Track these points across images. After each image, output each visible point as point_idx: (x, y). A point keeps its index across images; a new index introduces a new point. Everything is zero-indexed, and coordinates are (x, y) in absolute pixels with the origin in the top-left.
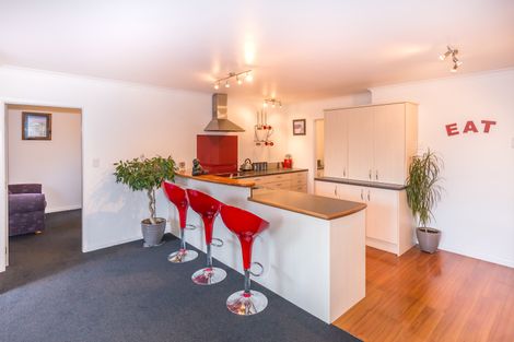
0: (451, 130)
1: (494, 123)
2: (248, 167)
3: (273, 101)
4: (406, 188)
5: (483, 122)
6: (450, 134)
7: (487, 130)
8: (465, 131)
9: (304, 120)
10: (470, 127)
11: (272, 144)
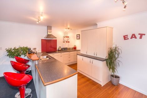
0: (125, 38)
1: (144, 35)
2: (60, 49)
3: (69, 28)
4: (106, 60)
5: (139, 34)
6: (125, 39)
7: (141, 38)
8: (132, 38)
9: (79, 35)
10: (134, 36)
11: (69, 42)
